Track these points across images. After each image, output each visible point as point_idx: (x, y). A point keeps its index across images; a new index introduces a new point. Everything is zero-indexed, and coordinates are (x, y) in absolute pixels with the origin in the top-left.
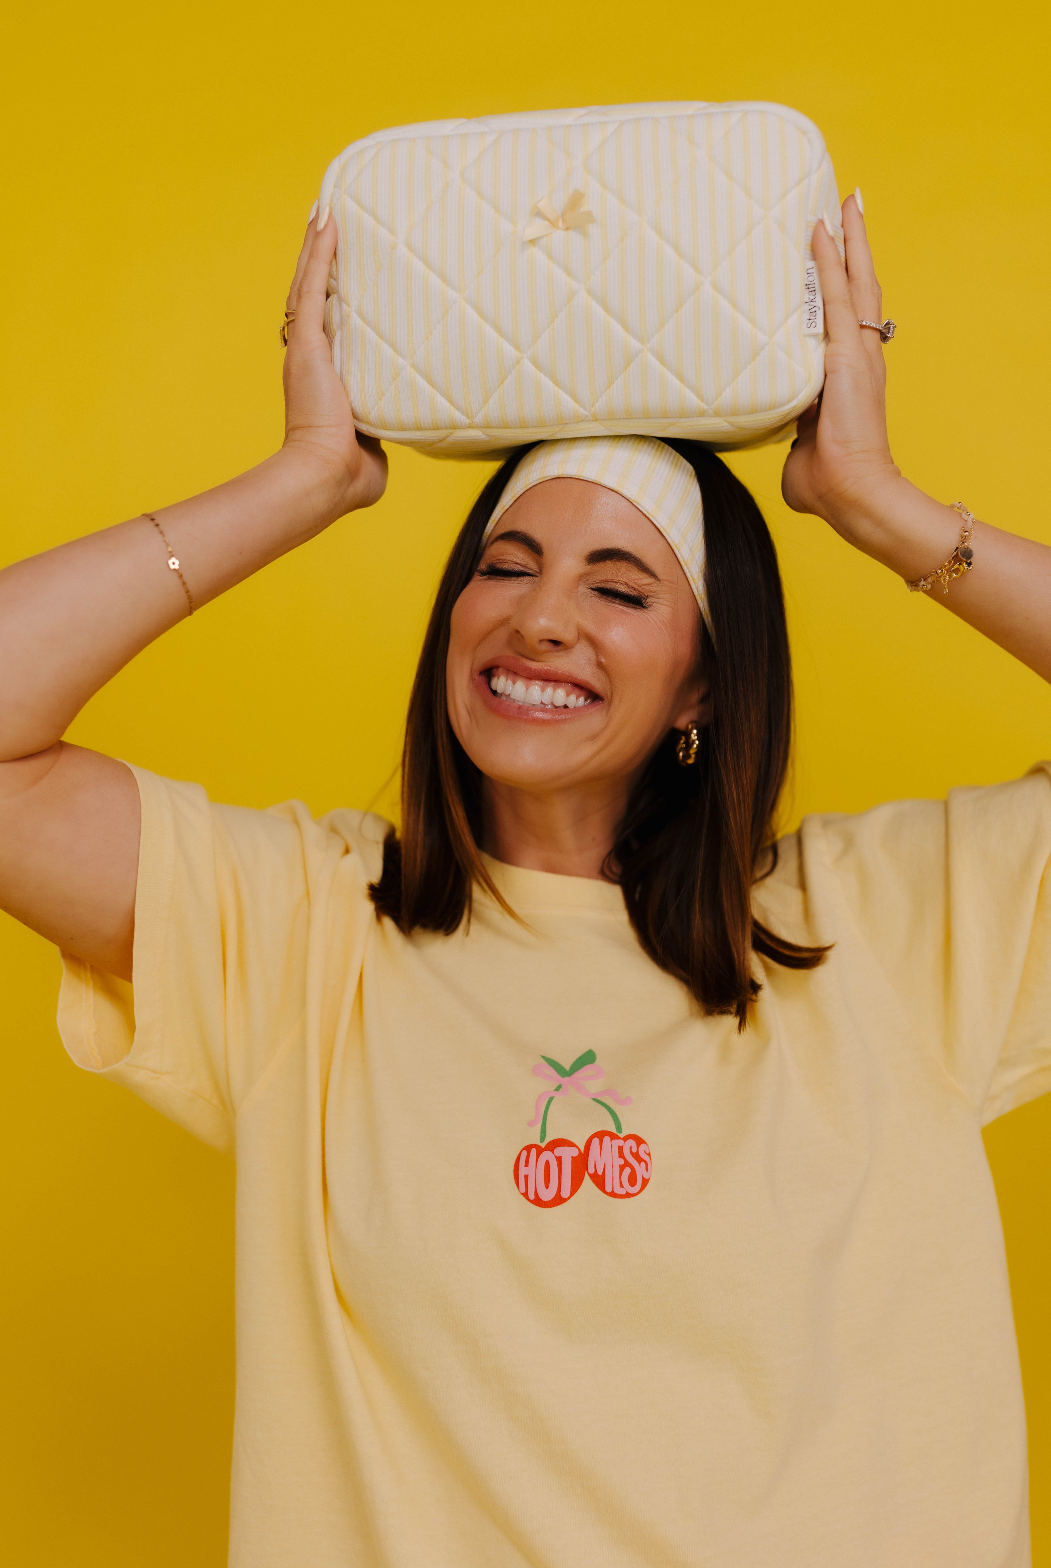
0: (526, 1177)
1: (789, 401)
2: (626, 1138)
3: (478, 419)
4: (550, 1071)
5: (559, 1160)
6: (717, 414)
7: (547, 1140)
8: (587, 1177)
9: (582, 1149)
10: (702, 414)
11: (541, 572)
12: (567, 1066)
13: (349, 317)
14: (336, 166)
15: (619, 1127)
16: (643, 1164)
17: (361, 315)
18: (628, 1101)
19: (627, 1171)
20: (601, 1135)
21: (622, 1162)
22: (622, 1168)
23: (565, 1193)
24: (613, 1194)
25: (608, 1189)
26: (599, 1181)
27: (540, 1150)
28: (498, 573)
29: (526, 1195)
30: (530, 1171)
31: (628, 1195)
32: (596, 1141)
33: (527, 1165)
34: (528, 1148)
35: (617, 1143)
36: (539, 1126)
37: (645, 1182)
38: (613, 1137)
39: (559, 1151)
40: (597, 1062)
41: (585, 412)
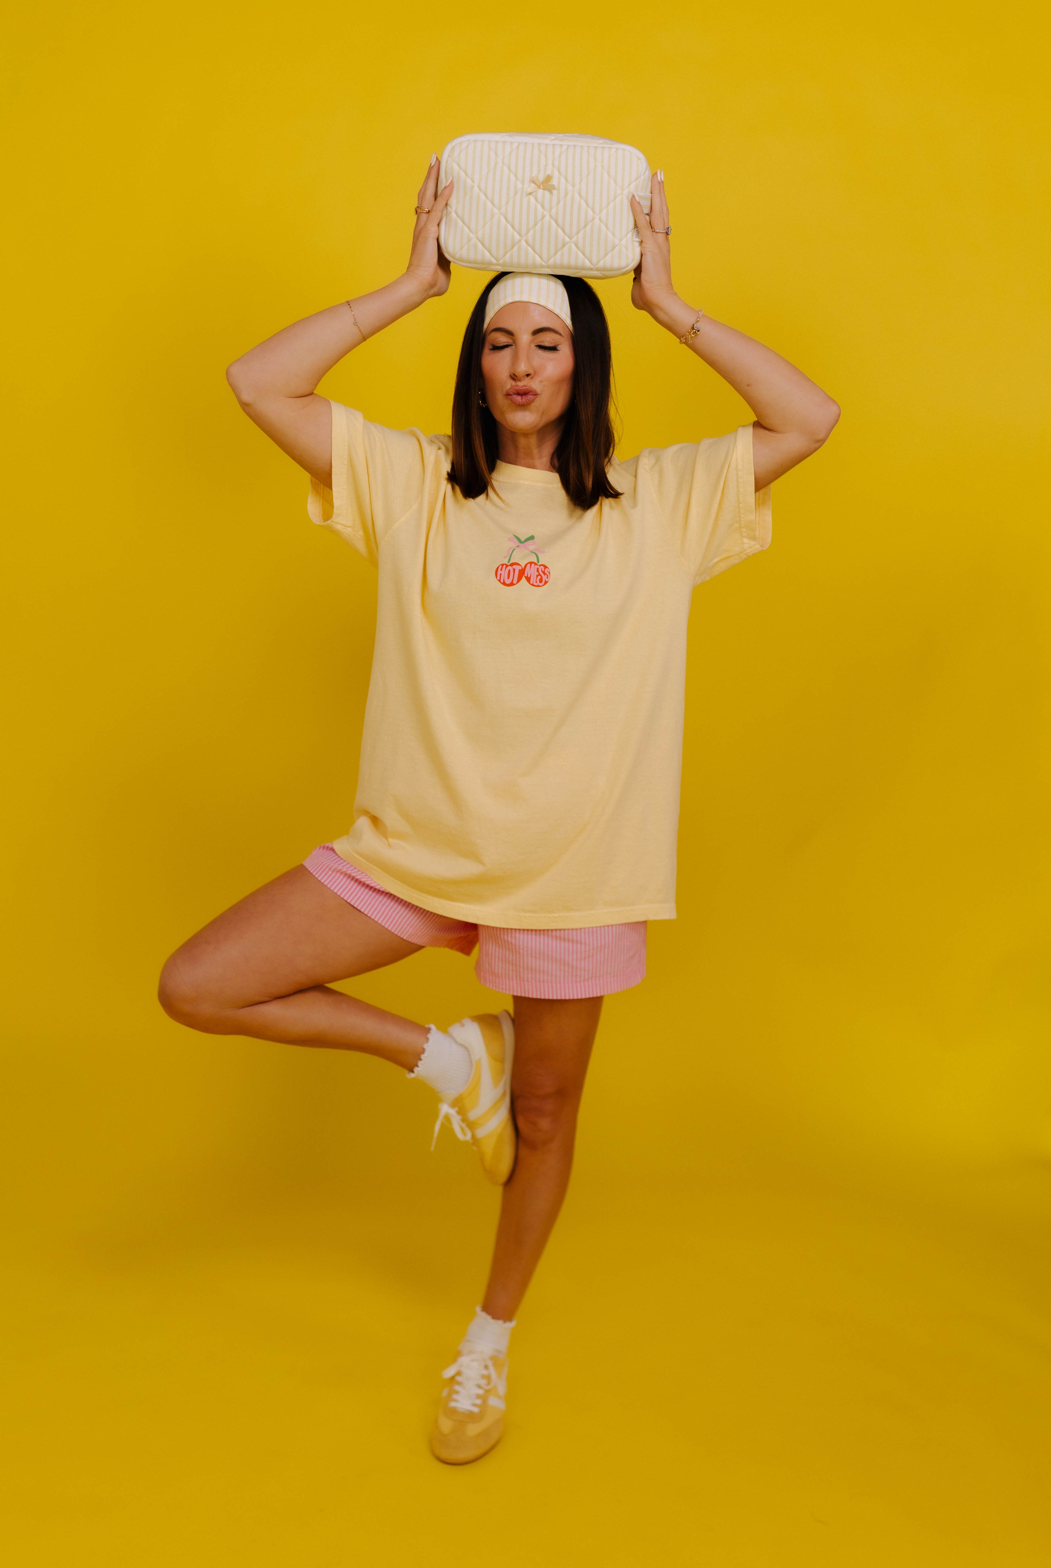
0: (501, 574)
1: (626, 267)
2: (540, 566)
3: (501, 262)
4: (516, 540)
5: (514, 570)
6: (597, 270)
7: (510, 563)
8: (524, 577)
9: (523, 567)
10: (591, 269)
11: (514, 342)
12: (523, 540)
13: (451, 213)
14: (449, 147)
15: (538, 561)
16: (546, 575)
17: (457, 214)
18: (544, 552)
19: (539, 577)
20: (531, 563)
21: (538, 574)
22: (537, 576)
23: (515, 582)
24: (533, 585)
25: (531, 583)
26: (528, 579)
27: (507, 566)
28: (497, 348)
29: (499, 581)
30: (502, 572)
31: (538, 586)
32: (529, 565)
33: (501, 570)
34: (502, 565)
35: (536, 566)
36: (508, 558)
37: (546, 582)
38: (536, 564)
39: (514, 567)
40: (535, 540)
41: (545, 264)
